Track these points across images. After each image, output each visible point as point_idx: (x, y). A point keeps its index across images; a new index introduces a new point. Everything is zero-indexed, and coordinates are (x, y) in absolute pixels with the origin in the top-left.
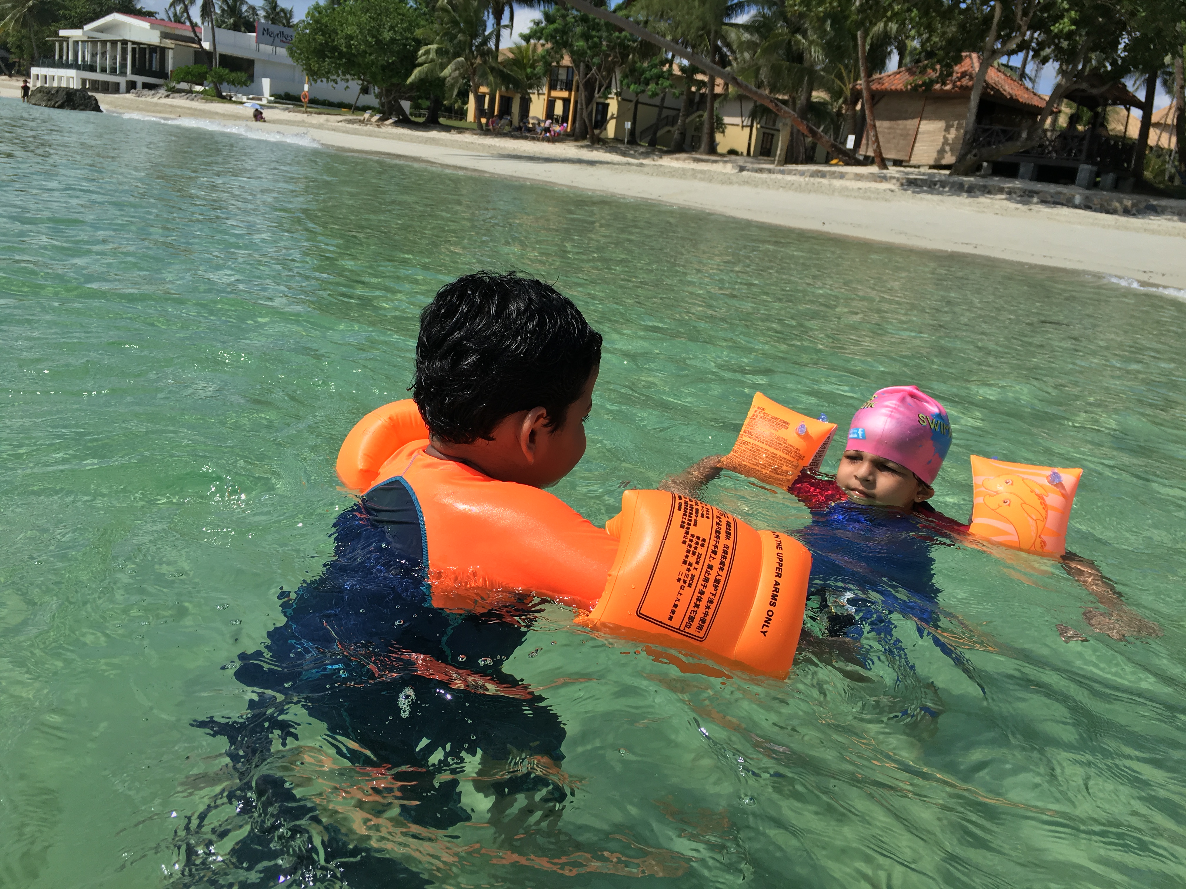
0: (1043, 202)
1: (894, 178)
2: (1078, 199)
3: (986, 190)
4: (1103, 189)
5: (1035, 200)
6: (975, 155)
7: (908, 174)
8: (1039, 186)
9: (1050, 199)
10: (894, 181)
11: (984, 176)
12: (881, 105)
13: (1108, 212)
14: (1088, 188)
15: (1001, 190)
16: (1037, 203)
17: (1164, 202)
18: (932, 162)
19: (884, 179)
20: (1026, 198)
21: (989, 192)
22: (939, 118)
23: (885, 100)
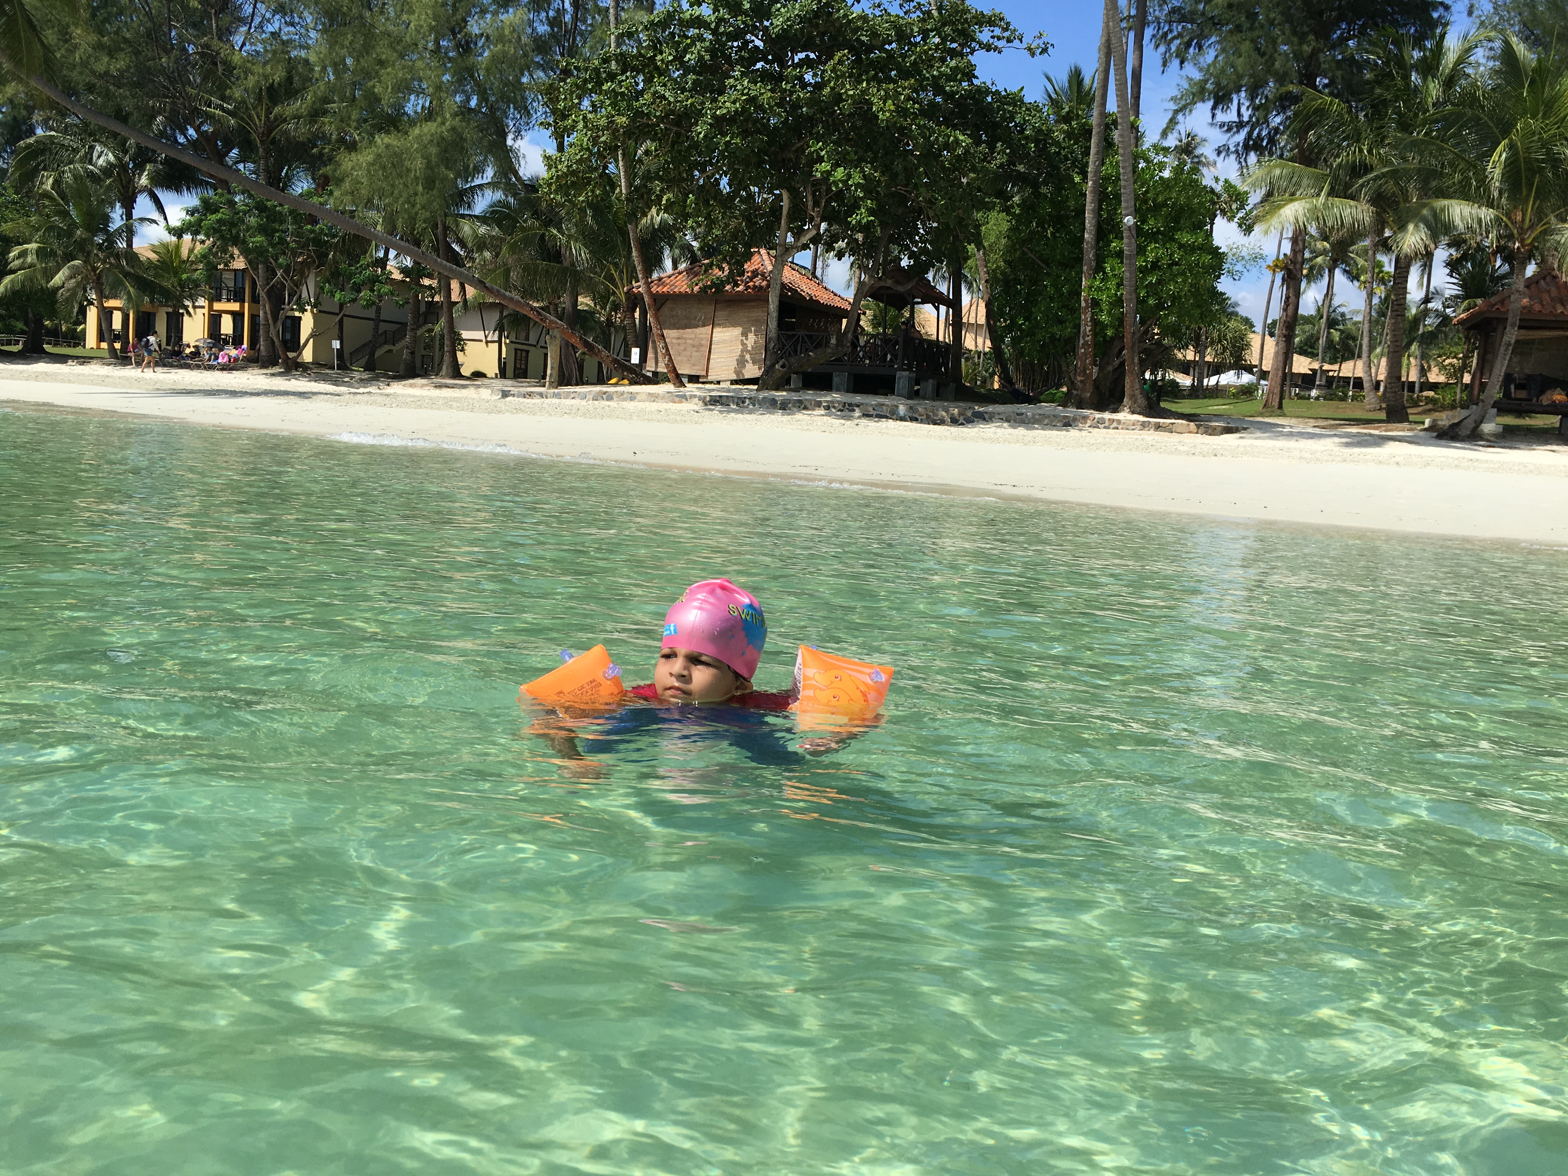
0: (866, 415)
1: (695, 396)
2: (902, 410)
3: (802, 406)
4: (924, 398)
5: (857, 413)
6: (783, 366)
7: (710, 390)
8: (858, 398)
9: (873, 412)
10: (696, 400)
11: (796, 390)
12: (665, 310)
13: (935, 423)
14: (909, 398)
15: (818, 405)
16: (860, 418)
17: (990, 408)
18: (734, 377)
19: (684, 397)
20: (847, 413)
21: (806, 408)
22: (734, 325)
23: (669, 305)
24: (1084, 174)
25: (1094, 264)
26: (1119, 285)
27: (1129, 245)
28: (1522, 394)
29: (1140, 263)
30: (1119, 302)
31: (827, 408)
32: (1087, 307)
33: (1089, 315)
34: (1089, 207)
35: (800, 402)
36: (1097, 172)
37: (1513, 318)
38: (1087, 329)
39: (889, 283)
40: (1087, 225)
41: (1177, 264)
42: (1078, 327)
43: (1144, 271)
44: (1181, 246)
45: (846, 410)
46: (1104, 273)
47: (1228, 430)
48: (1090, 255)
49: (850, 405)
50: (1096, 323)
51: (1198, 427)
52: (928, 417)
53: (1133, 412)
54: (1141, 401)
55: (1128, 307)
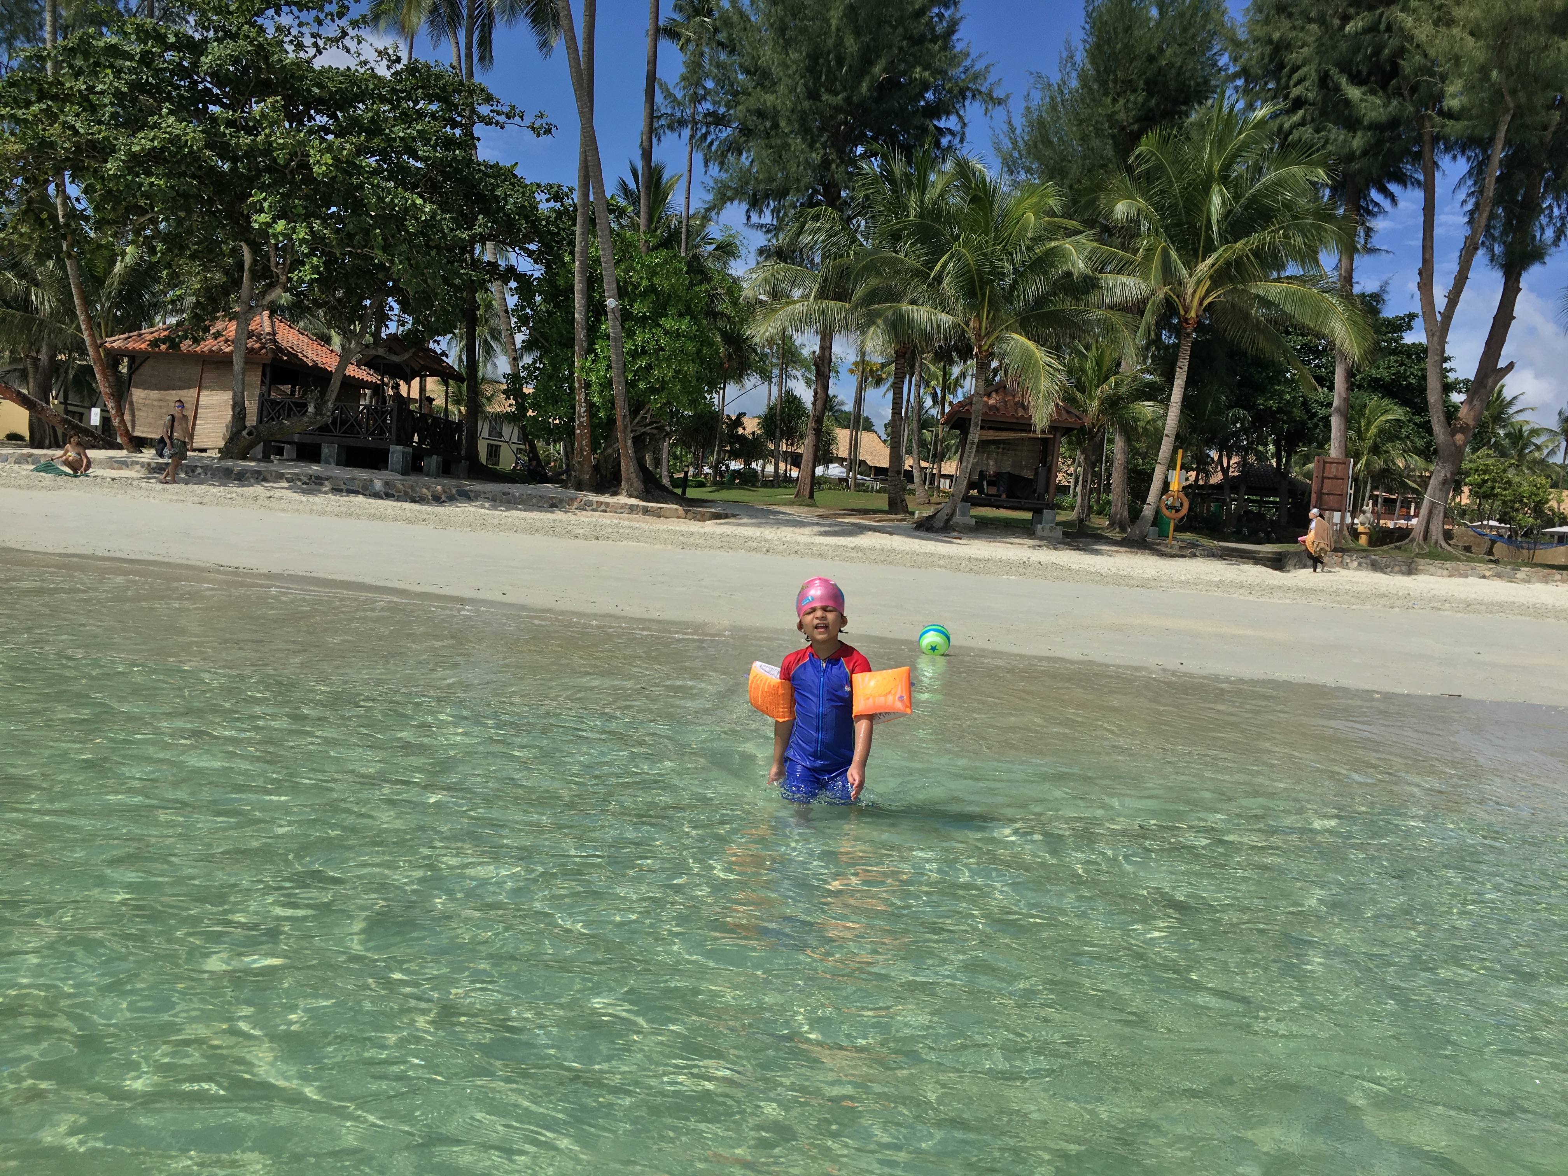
0: (336, 490)
1: (137, 463)
2: (378, 485)
3: (260, 477)
4: (428, 475)
5: (326, 488)
6: (249, 434)
8: (337, 471)
9: (344, 487)
10: (138, 467)
11: (275, 461)
12: (146, 369)
13: (413, 501)
14: (405, 473)
15: (280, 477)
16: (326, 493)
17: (478, 487)
19: (123, 464)
20: (313, 486)
21: (265, 480)
22: (225, 389)
23: (150, 362)
24: (572, 253)
25: (585, 344)
26: (609, 367)
27: (614, 327)
28: (993, 491)
29: (629, 346)
30: (608, 384)
31: (289, 481)
32: (580, 388)
33: (583, 396)
34: (578, 287)
35: (259, 473)
36: (585, 252)
37: (976, 419)
38: (581, 409)
39: (381, 351)
40: (577, 305)
41: (662, 349)
42: (573, 407)
43: (635, 355)
44: (667, 333)
45: (313, 485)
46: (596, 355)
47: (717, 516)
48: (581, 334)
49: (318, 478)
50: (591, 405)
51: (687, 512)
52: (406, 493)
53: (630, 496)
54: (638, 485)
55: (618, 390)
